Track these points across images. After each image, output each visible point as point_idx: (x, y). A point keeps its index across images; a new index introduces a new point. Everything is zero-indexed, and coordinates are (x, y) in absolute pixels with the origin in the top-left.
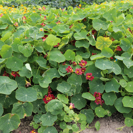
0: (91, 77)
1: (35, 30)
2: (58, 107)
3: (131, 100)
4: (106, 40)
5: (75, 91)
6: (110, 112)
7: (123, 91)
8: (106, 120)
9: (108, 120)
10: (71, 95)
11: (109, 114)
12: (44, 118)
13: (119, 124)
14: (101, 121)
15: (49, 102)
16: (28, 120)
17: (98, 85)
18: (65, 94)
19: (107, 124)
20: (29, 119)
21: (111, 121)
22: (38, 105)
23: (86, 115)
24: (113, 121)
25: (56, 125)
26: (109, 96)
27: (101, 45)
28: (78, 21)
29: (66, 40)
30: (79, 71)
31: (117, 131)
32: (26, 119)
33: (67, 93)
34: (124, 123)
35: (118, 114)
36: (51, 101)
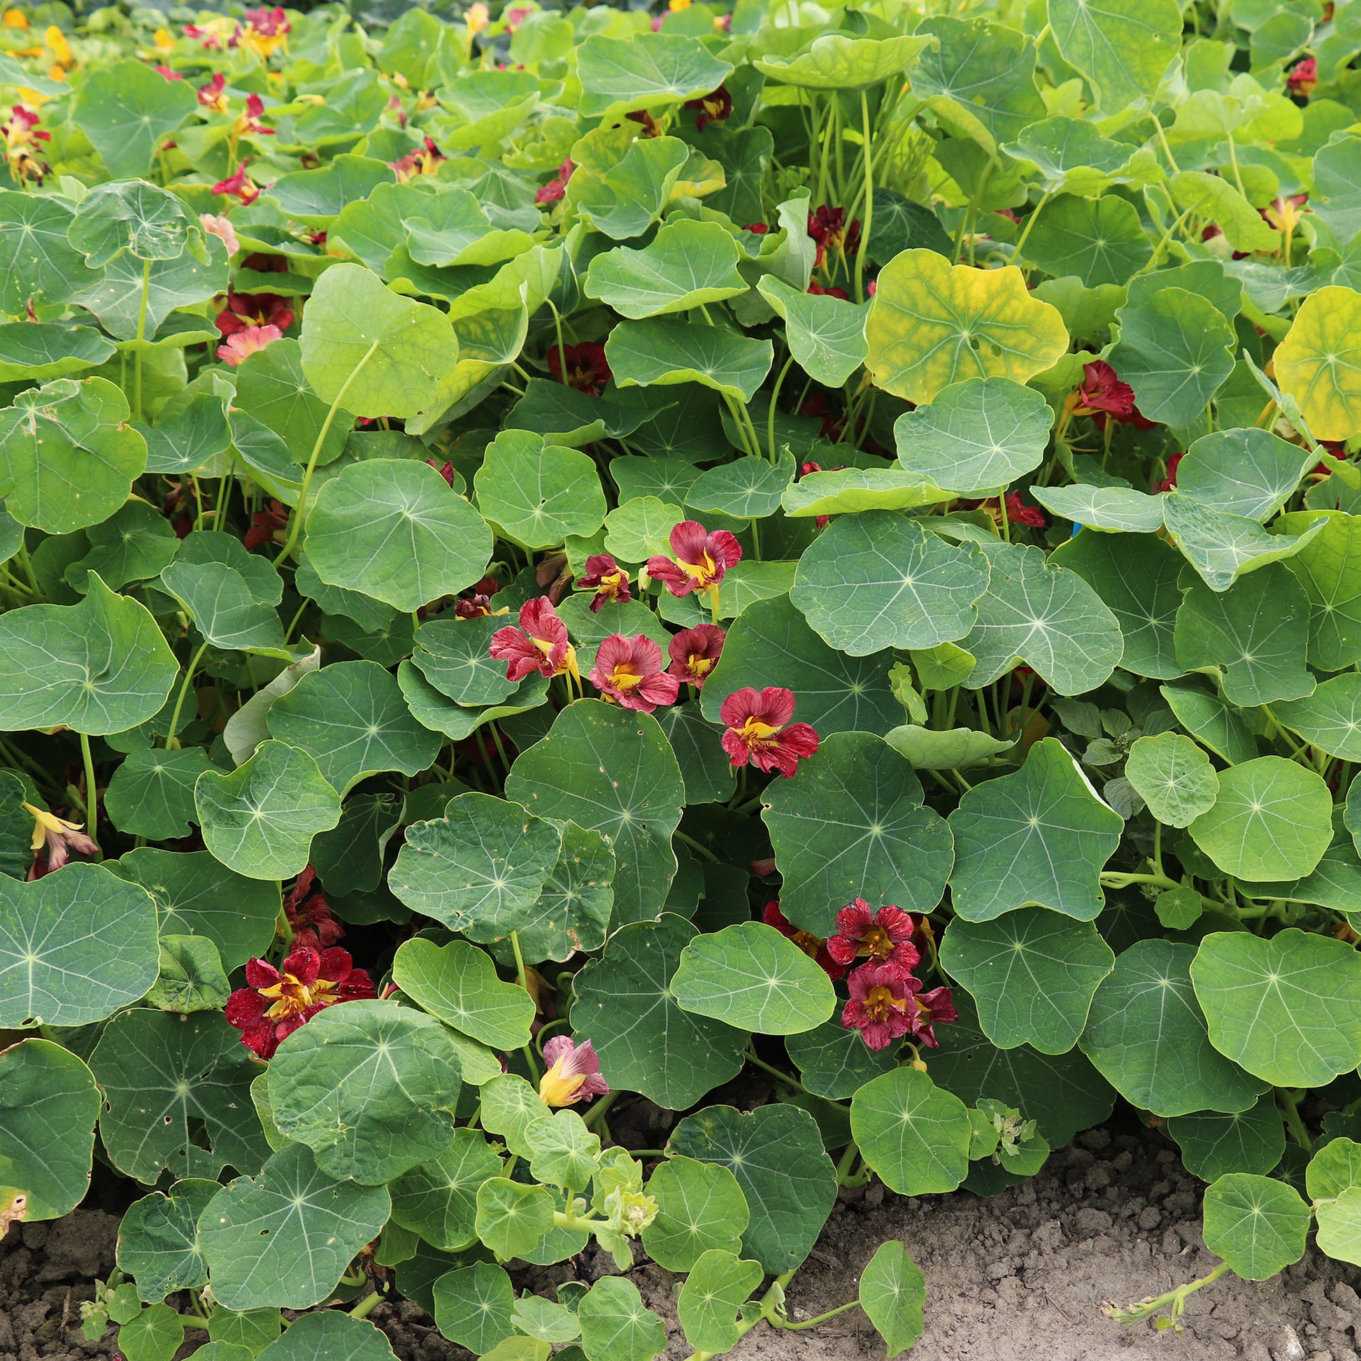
0: (779, 737)
1: (146, 224)
2: (395, 1090)
3: (1274, 978)
4: (984, 296)
5: (603, 905)
6: (1028, 1131)
7: (1173, 869)
8: (992, 1228)
9: (1017, 1224)
10: (559, 948)
11: (1012, 1149)
12: (235, 1218)
13: (1138, 1258)
14: (933, 1239)
15: (294, 1039)
16: (69, 1281)
17: (876, 830)
18: (485, 947)
19: (1000, 1269)
20: (76, 1263)
21: (1048, 1232)
22: (182, 1089)
23: (739, 1177)
24: (1073, 1233)
25: (397, 1313)
26: (1018, 946)
27: (924, 354)
28: (637, 116)
29: (498, 328)
30: (635, 664)
31: (1125, 1341)
32: (49, 1273)
33: (508, 927)
34: (1195, 1251)
35: (1126, 1157)
36: (314, 1024)
